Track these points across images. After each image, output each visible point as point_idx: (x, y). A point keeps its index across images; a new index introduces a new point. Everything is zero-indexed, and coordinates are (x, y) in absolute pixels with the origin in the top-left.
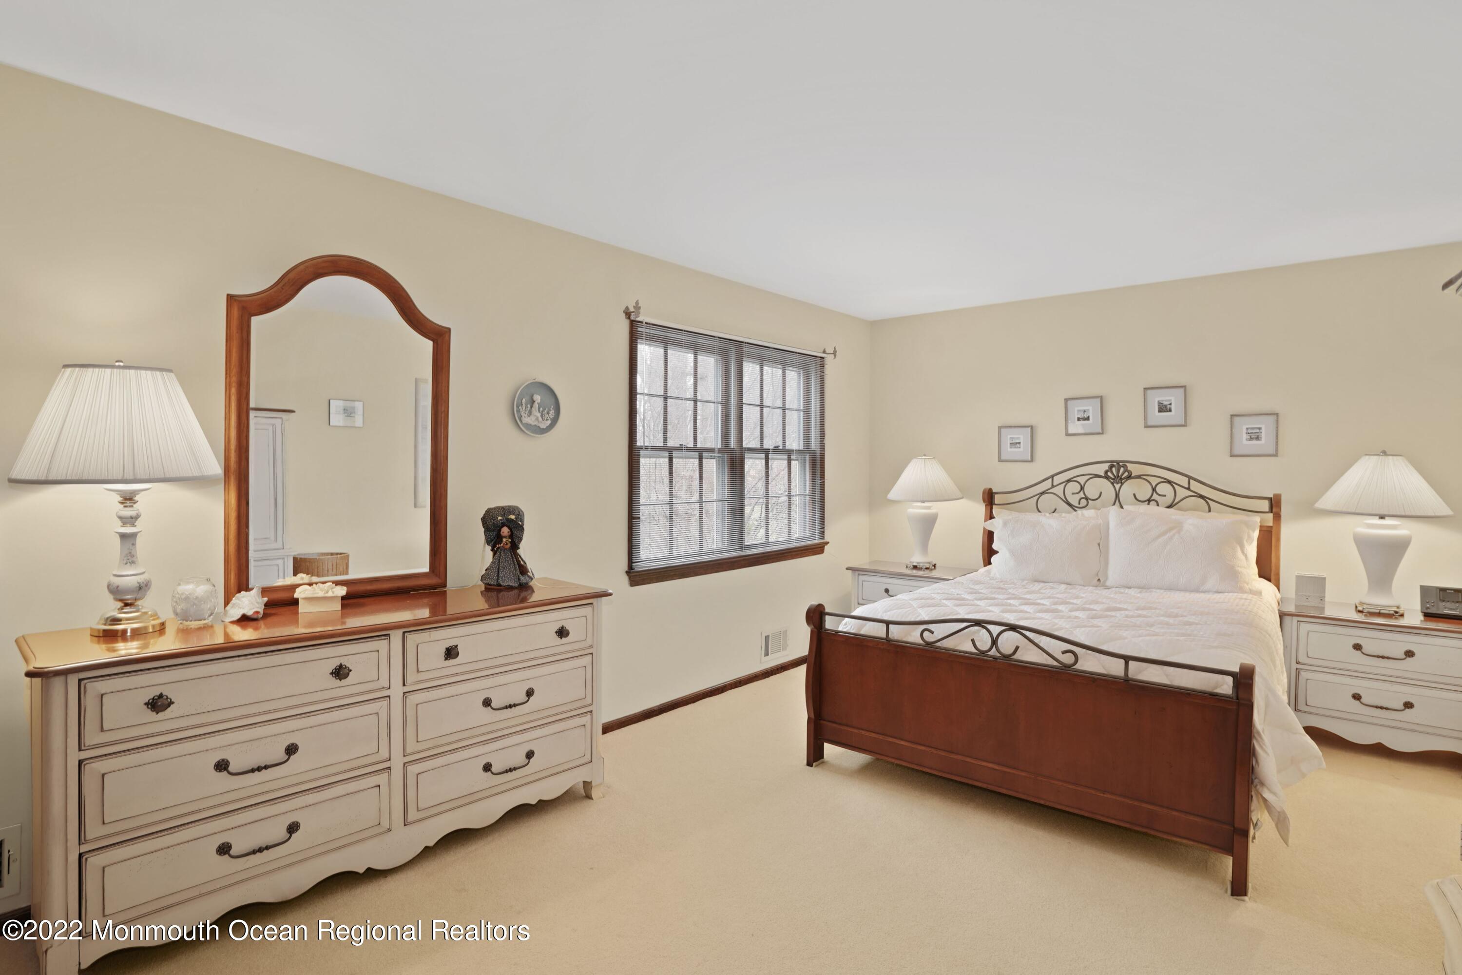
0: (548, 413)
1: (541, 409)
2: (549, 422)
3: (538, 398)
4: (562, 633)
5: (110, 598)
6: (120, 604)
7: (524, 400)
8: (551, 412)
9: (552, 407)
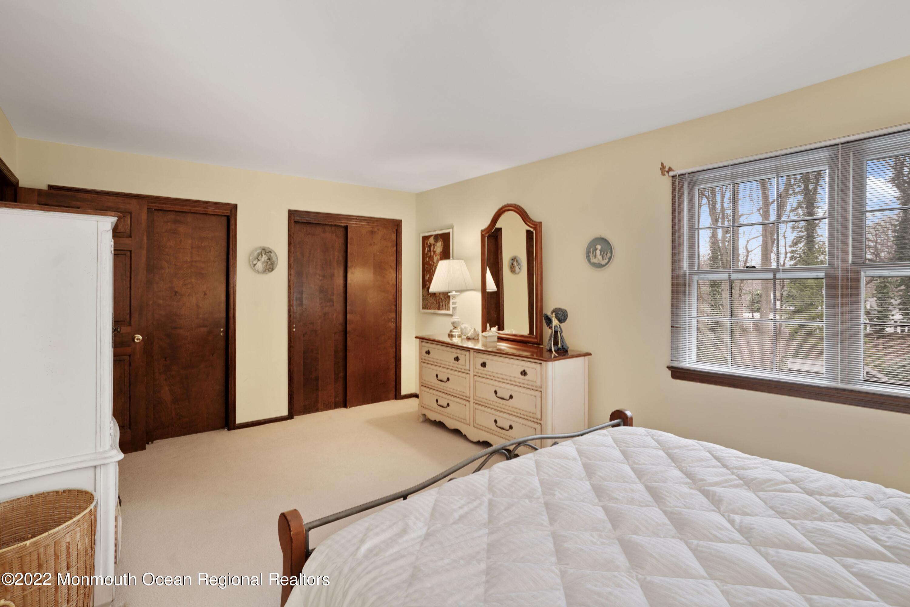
0: (606, 255)
1: (602, 253)
2: (607, 260)
3: (599, 247)
4: (524, 373)
5: (452, 325)
6: (453, 327)
7: (591, 250)
8: (608, 255)
9: (609, 251)
